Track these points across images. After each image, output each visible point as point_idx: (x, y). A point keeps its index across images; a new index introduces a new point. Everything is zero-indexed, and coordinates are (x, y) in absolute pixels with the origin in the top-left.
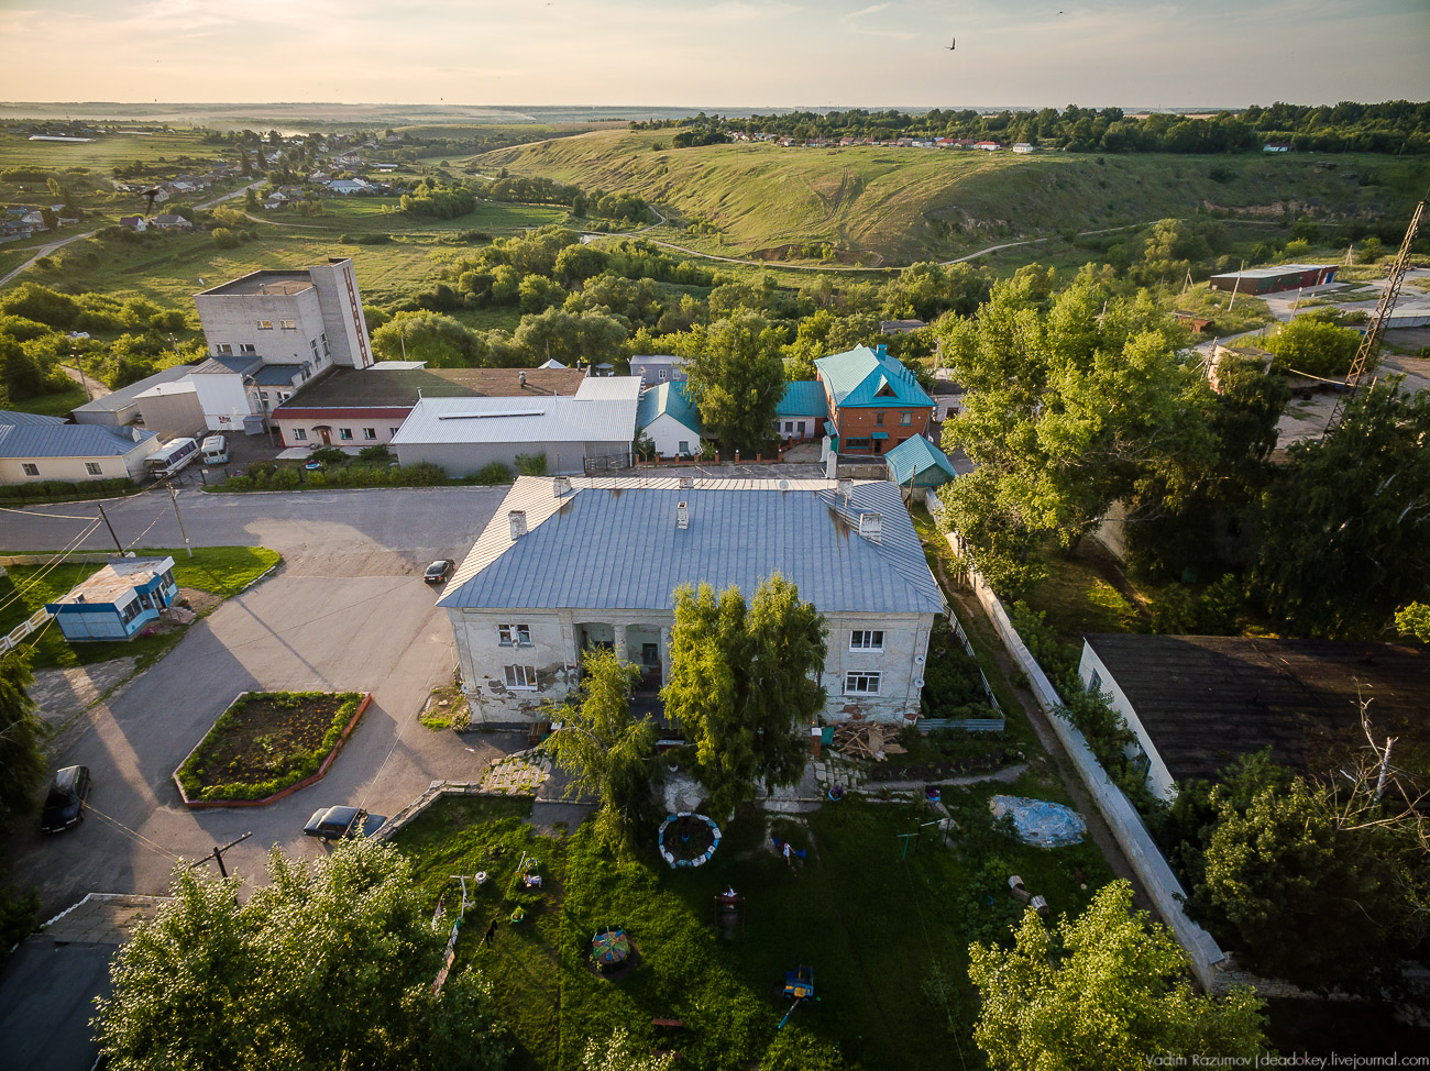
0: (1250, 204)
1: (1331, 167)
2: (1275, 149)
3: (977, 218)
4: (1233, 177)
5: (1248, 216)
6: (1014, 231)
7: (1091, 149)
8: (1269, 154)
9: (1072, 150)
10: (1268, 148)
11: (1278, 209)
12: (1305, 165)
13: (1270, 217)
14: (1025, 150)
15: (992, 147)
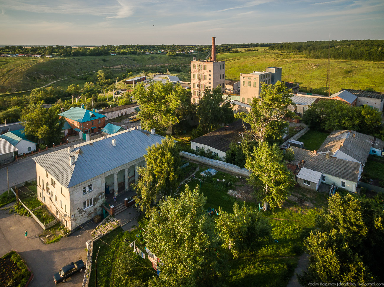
0: (113, 66)
1: (127, 58)
2: (114, 54)
3: (44, 75)
4: (107, 61)
5: (114, 69)
6: (57, 77)
7: (69, 56)
8: (113, 55)
9: (64, 56)
10: (112, 54)
11: (119, 67)
12: (121, 57)
13: (118, 68)
14: (50, 56)
15: (39, 56)
